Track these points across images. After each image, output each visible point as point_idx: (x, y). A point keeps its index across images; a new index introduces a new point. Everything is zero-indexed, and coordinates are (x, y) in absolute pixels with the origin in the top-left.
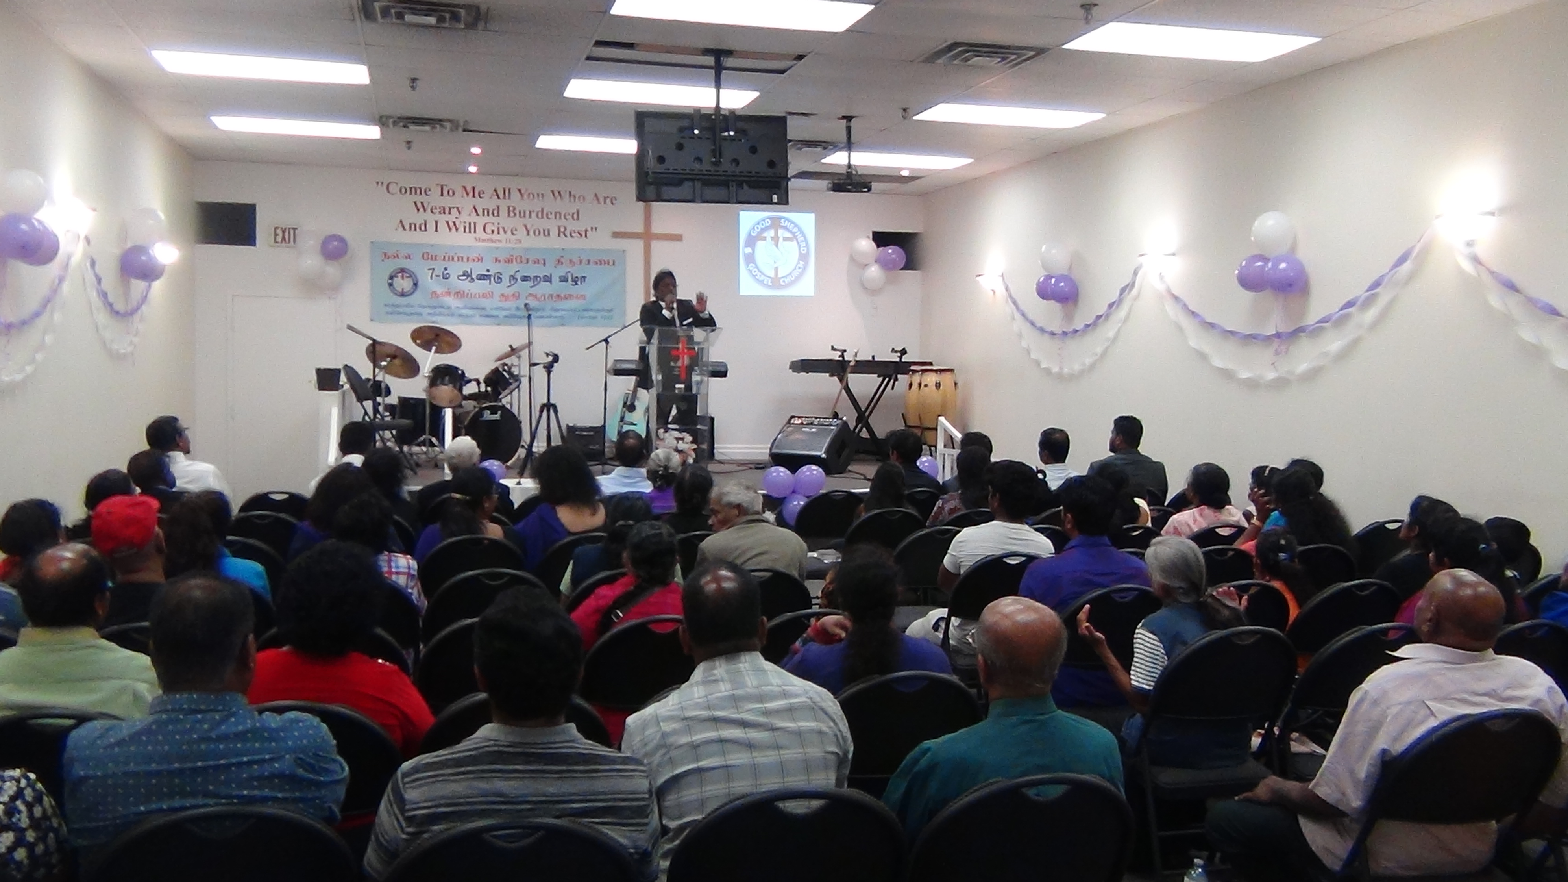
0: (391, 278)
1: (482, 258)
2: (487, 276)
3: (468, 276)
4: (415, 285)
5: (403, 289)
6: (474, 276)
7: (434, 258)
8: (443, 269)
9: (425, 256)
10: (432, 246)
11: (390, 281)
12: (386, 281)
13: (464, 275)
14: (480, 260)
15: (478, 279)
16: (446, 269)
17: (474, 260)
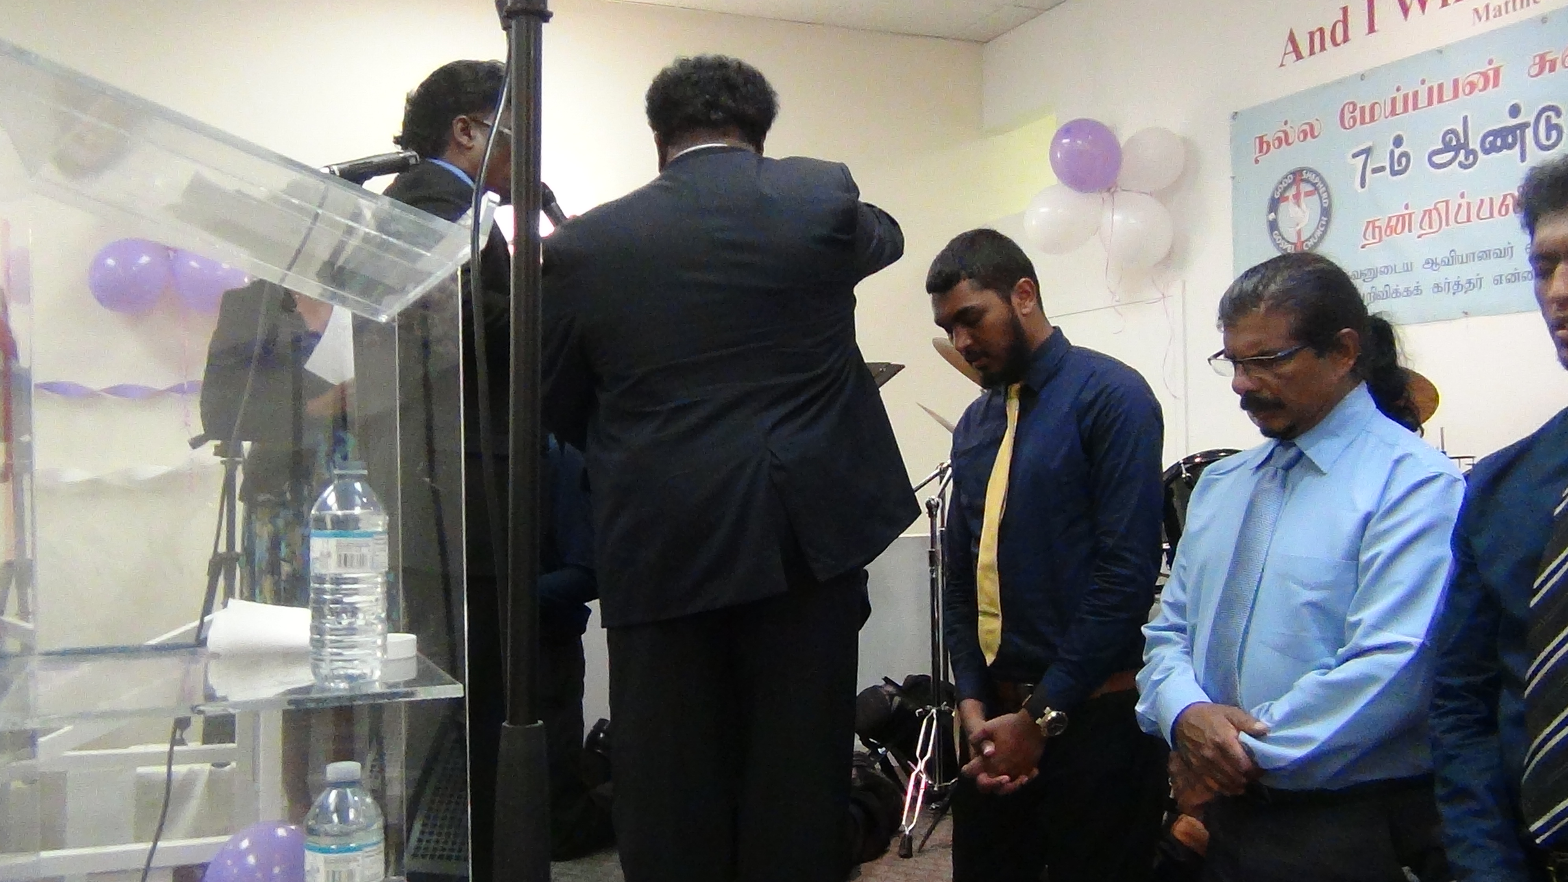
0: (1274, 205)
1: (1497, 71)
2: (1511, 130)
3: (1457, 149)
4: (1326, 212)
5: (1299, 233)
6: (1474, 144)
7: (1368, 115)
8: (1392, 147)
9: (1347, 115)
10: (1362, 77)
11: (1272, 216)
12: (1262, 218)
13: (1447, 148)
14: (1492, 78)
15: (1487, 152)
16: (1398, 141)
17: (1473, 86)
